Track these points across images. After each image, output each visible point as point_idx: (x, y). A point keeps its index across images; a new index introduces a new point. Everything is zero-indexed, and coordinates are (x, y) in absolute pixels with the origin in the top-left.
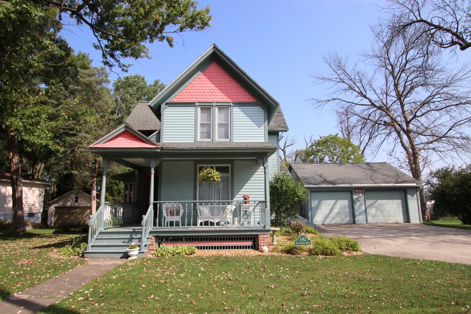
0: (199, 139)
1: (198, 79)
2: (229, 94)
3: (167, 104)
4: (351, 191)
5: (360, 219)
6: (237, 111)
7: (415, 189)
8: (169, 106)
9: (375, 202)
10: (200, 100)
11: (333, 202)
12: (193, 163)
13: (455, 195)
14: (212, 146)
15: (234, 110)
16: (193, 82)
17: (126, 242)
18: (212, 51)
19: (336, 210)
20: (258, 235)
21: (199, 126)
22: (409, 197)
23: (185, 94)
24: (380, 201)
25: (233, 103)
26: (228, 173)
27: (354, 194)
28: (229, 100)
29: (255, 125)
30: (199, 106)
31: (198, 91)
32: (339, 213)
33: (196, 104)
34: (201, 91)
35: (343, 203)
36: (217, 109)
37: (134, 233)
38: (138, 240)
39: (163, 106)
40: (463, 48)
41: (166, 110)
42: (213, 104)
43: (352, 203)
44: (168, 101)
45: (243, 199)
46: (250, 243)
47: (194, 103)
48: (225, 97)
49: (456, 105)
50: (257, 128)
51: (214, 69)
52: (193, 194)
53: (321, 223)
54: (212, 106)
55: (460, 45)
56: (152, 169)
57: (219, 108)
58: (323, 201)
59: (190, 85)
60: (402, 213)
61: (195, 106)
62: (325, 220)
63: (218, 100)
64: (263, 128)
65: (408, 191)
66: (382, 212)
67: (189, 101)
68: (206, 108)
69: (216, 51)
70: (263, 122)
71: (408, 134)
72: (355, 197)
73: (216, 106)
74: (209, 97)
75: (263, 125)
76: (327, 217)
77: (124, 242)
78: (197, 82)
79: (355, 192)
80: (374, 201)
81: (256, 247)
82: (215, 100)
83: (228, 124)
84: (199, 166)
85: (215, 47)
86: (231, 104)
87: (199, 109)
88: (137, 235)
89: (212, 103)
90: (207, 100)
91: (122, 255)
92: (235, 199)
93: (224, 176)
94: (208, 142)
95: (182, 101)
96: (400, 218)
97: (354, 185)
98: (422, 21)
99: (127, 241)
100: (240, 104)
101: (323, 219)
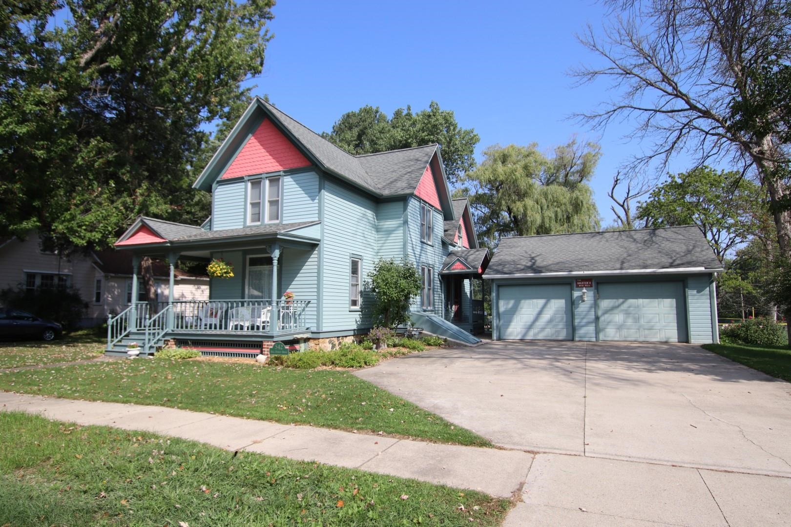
0: (249, 223)
1: (248, 145)
2: (280, 159)
3: (217, 182)
4: (568, 283)
5: (587, 332)
6: (288, 182)
8: (220, 185)
9: (623, 303)
10: (250, 173)
11: (541, 302)
12: (240, 253)
14: (261, 231)
15: (285, 180)
16: (243, 150)
18: (256, 105)
19: (546, 316)
20: (262, 341)
21: (249, 206)
22: (691, 293)
23: (235, 167)
24: (632, 301)
25: (285, 172)
27: (575, 288)
28: (280, 168)
29: (308, 198)
30: (248, 180)
31: (248, 161)
32: (550, 321)
33: (246, 179)
34: (251, 160)
35: (557, 305)
36: (267, 182)
39: (214, 185)
41: (216, 191)
42: (263, 176)
43: (572, 305)
44: (218, 179)
47: (242, 178)
48: (276, 164)
50: (311, 202)
51: (264, 129)
52: (240, 292)
53: (519, 337)
54: (261, 178)
56: (171, 265)
57: (269, 180)
58: (523, 301)
59: (240, 155)
60: (676, 324)
61: (243, 182)
62: (525, 334)
63: (269, 170)
64: (317, 201)
65: (690, 283)
66: (637, 320)
67: (239, 175)
68: (256, 182)
69: (261, 106)
70: (317, 194)
72: (576, 294)
73: (266, 178)
74: (259, 167)
76: (530, 327)
78: (247, 149)
79: (577, 286)
80: (621, 300)
82: (264, 170)
83: (278, 200)
84: (248, 257)
85: (258, 101)
86: (282, 173)
87: (249, 184)
89: (261, 174)
90: (257, 172)
94: (257, 226)
95: (232, 176)
96: (672, 334)
97: (575, 273)
100: (291, 172)
101: (524, 331)
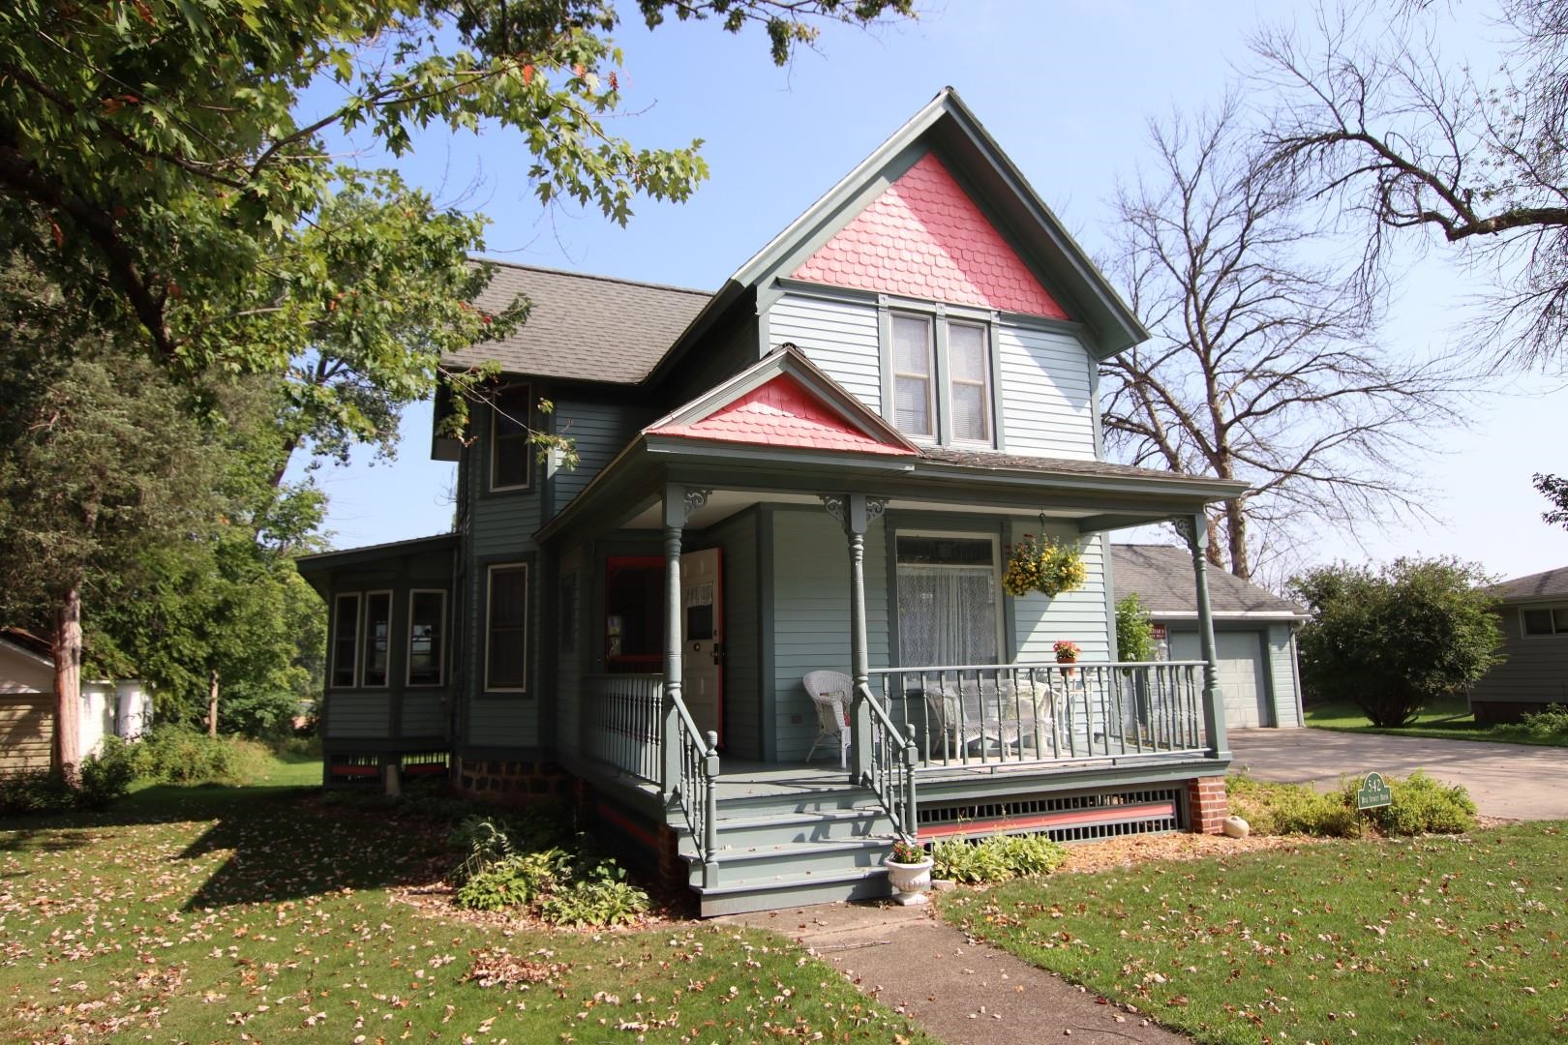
1: (879, 208)
2: (983, 279)
3: (778, 283)
6: (1008, 341)
7: (1285, 628)
8: (787, 295)
10: (893, 289)
13: (1376, 645)
15: (1002, 339)
16: (866, 216)
17: (808, 838)
18: (943, 112)
20: (1195, 780)
21: (893, 384)
22: (1274, 649)
23: (839, 255)
25: (999, 315)
26: (991, 563)
28: (985, 304)
29: (1065, 402)
30: (889, 308)
31: (881, 251)
33: (882, 302)
34: (893, 253)
36: (947, 330)
37: (810, 801)
38: (849, 826)
39: (764, 291)
40: (1453, 235)
41: (774, 309)
42: (935, 309)
44: (782, 273)
45: (1053, 656)
46: (1165, 811)
47: (874, 296)
48: (969, 287)
49: (1366, 390)
50: (1072, 411)
51: (930, 179)
54: (933, 314)
55: (1446, 224)
57: (954, 326)
59: (853, 225)
60: (1255, 699)
61: (877, 308)
63: (953, 298)
64: (1088, 413)
65: (1273, 634)
67: (856, 283)
68: (912, 321)
69: (953, 114)
70: (1086, 393)
71: (1221, 461)
73: (944, 316)
74: (920, 279)
75: (1088, 405)
77: (800, 839)
78: (877, 218)
81: (1188, 820)
82: (940, 294)
83: (987, 386)
84: (897, 534)
85: (952, 100)
86: (991, 317)
87: (890, 321)
88: (823, 806)
89: (934, 303)
90: (917, 292)
91: (848, 890)
92: (1020, 657)
93: (975, 574)
95: (832, 280)
96: (1251, 714)
98: (1363, 137)
99: (809, 831)
100: (1021, 322)
